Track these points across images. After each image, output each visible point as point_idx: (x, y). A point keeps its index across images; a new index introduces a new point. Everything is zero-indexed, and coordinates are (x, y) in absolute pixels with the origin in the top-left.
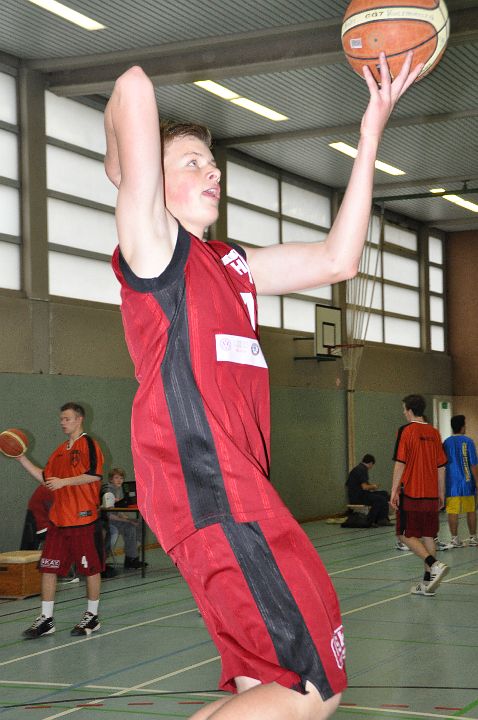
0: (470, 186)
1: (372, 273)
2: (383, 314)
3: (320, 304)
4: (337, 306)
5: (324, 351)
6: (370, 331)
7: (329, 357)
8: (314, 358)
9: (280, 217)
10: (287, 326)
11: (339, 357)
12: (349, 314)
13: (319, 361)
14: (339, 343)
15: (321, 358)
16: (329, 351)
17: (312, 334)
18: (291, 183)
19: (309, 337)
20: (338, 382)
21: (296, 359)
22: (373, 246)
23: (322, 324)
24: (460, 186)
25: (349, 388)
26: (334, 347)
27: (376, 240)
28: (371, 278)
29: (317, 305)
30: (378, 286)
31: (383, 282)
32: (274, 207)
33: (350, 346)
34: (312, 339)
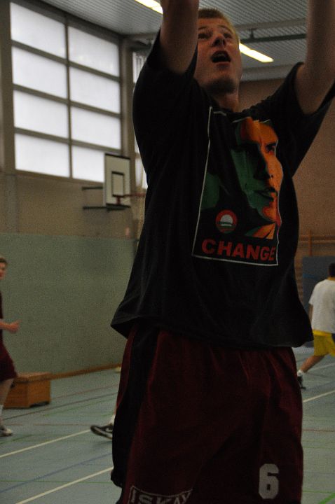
0: (257, 34)
3: (109, 153)
4: (126, 155)
5: (113, 201)
7: (119, 207)
8: (103, 208)
9: (68, 63)
10: (76, 175)
11: (128, 207)
13: (108, 211)
14: (128, 192)
15: (110, 207)
16: (119, 200)
17: (101, 183)
18: (78, 27)
19: (98, 187)
20: (128, 231)
21: (85, 208)
23: (112, 173)
24: (247, 35)
26: (124, 196)
29: (106, 155)
32: (61, 53)
34: (101, 188)
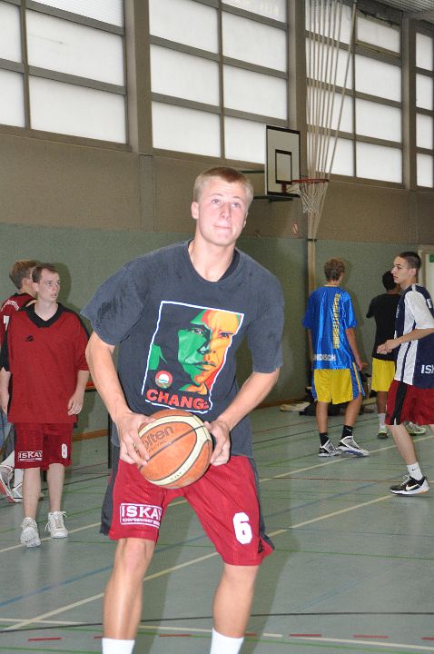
1: (340, 83)
2: (354, 138)
3: (272, 126)
4: (294, 128)
5: (278, 189)
6: (338, 161)
7: (285, 196)
8: (264, 197)
9: (219, 7)
10: (229, 155)
11: (297, 196)
12: (310, 139)
13: (271, 200)
14: (296, 177)
15: (273, 197)
16: (284, 188)
17: (262, 165)
19: (257, 170)
20: (296, 228)
22: (343, 46)
23: (275, 152)
25: (310, 237)
26: (290, 183)
27: (346, 38)
28: (339, 90)
29: (268, 127)
30: (348, 101)
31: (354, 95)
33: (312, 181)
34: (263, 172)
